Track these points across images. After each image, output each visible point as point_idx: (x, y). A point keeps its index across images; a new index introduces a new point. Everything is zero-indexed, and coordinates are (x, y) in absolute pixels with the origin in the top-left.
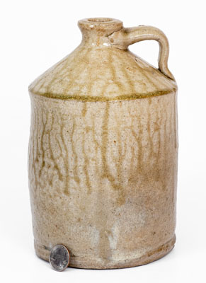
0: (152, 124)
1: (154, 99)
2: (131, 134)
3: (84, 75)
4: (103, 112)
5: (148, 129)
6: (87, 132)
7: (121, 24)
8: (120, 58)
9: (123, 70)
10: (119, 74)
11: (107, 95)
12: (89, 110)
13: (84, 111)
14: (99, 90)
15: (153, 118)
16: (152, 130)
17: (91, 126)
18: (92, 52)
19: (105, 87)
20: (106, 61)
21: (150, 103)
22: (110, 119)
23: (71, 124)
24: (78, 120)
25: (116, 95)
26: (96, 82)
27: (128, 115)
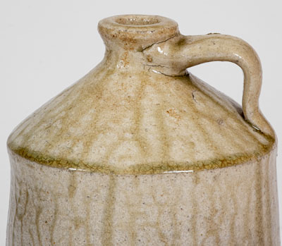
0: (199, 221)
1: (206, 175)
2: (157, 238)
3: (86, 119)
4: (104, 193)
5: (193, 230)
6: (77, 226)
7: (175, 28)
8: (159, 91)
9: (158, 115)
10: (148, 121)
11: (114, 162)
12: (80, 188)
13: (72, 188)
14: (103, 152)
15: (204, 210)
16: (202, 231)
17: (83, 216)
18: (112, 76)
19: (115, 146)
20: (132, 95)
21: (196, 181)
22: (117, 208)
23: (52, 209)
24: (63, 204)
25: (129, 163)
26: (101, 135)
27: (151, 201)
